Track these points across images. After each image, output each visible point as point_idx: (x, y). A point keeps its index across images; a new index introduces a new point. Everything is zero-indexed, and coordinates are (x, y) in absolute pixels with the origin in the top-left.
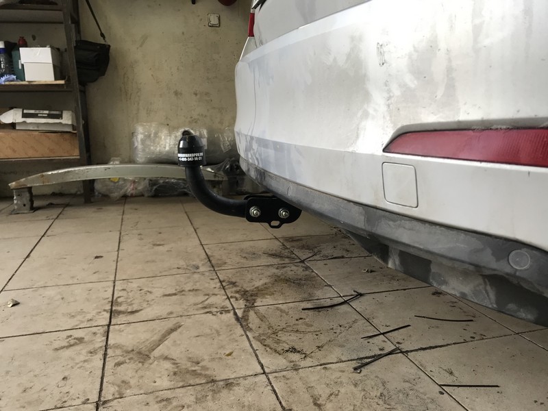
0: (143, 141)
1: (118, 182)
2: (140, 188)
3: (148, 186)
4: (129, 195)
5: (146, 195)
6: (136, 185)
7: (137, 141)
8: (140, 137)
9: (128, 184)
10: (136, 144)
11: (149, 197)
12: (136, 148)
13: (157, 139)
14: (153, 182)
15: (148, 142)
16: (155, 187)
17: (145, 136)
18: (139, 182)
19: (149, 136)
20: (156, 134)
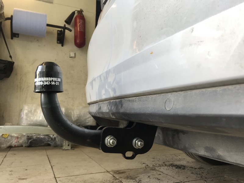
0: (27, 114)
1: (7, 138)
2: (21, 141)
3: (26, 140)
4: (14, 146)
5: (24, 145)
6: (19, 139)
7: (23, 114)
8: (25, 112)
9: (14, 139)
10: (22, 116)
11: (26, 147)
12: (22, 118)
13: (35, 113)
14: (29, 138)
15: (30, 115)
16: (30, 141)
17: (29, 111)
18: (21, 138)
19: (31, 111)
20: (35, 110)
